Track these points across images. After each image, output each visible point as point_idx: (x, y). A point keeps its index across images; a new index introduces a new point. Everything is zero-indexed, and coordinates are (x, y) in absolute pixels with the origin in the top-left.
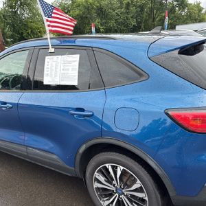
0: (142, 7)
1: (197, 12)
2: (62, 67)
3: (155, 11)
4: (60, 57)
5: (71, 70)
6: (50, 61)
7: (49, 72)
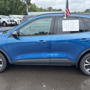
0: (12, 2)
1: (34, 7)
2: (71, 25)
3: (18, 5)
4: (70, 21)
5: (75, 25)
6: (65, 22)
7: (65, 27)
